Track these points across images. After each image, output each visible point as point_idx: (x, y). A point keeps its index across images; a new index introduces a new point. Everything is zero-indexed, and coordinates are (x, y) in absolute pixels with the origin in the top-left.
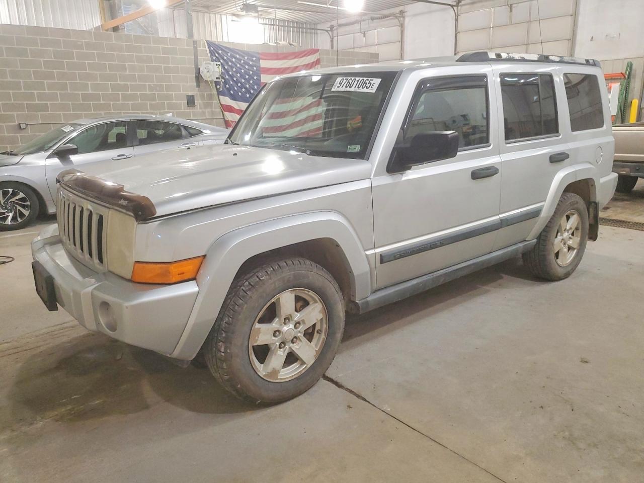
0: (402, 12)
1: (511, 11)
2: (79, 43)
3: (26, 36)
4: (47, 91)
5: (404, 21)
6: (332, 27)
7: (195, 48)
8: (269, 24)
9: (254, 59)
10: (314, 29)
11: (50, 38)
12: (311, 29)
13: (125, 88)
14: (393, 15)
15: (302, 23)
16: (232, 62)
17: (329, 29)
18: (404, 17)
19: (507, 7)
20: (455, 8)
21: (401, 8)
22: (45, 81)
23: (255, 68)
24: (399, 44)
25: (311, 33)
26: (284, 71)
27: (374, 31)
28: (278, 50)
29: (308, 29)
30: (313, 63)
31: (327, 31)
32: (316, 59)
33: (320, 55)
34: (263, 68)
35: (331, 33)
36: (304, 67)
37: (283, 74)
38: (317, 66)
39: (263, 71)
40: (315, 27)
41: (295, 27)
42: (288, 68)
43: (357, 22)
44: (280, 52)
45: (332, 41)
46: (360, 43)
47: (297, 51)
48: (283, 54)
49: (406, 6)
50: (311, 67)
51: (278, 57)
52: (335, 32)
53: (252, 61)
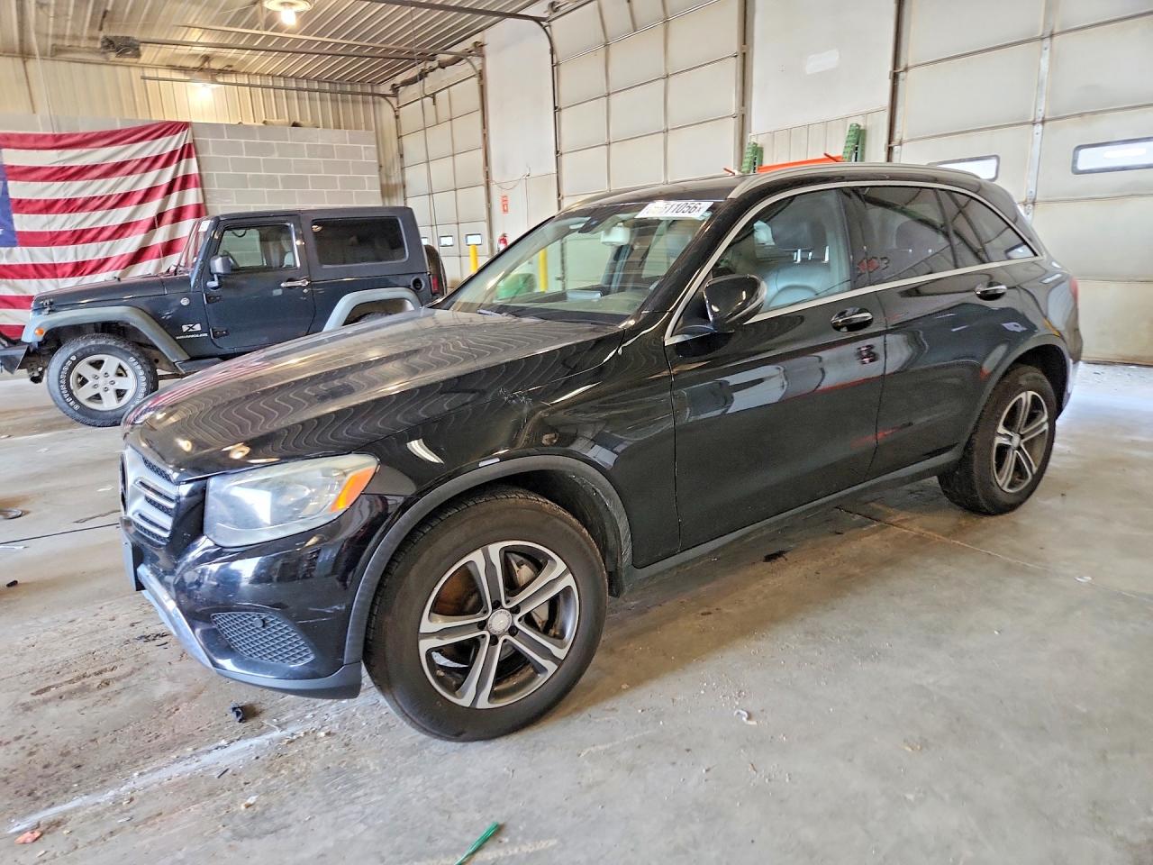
0: (479, 46)
5: (483, 65)
6: (395, 88)
8: (262, 87)
10: (373, 94)
12: (363, 94)
14: (468, 53)
17: (391, 93)
18: (482, 56)
21: (476, 38)
24: (479, 114)
25: (365, 102)
26: (81, 172)
27: (446, 91)
28: (59, 127)
29: (358, 94)
30: (173, 153)
31: (384, 96)
32: (181, 145)
33: (193, 136)
34: (13, 167)
35: (393, 101)
36: (146, 164)
37: (77, 180)
38: (183, 161)
39: (14, 174)
40: (375, 91)
41: (325, 91)
42: (94, 167)
43: (423, 75)
44: (64, 132)
45: (397, 117)
46: (431, 118)
47: (118, 126)
48: (77, 135)
49: (486, 31)
50: (167, 164)
51: (58, 142)
52: (401, 97)
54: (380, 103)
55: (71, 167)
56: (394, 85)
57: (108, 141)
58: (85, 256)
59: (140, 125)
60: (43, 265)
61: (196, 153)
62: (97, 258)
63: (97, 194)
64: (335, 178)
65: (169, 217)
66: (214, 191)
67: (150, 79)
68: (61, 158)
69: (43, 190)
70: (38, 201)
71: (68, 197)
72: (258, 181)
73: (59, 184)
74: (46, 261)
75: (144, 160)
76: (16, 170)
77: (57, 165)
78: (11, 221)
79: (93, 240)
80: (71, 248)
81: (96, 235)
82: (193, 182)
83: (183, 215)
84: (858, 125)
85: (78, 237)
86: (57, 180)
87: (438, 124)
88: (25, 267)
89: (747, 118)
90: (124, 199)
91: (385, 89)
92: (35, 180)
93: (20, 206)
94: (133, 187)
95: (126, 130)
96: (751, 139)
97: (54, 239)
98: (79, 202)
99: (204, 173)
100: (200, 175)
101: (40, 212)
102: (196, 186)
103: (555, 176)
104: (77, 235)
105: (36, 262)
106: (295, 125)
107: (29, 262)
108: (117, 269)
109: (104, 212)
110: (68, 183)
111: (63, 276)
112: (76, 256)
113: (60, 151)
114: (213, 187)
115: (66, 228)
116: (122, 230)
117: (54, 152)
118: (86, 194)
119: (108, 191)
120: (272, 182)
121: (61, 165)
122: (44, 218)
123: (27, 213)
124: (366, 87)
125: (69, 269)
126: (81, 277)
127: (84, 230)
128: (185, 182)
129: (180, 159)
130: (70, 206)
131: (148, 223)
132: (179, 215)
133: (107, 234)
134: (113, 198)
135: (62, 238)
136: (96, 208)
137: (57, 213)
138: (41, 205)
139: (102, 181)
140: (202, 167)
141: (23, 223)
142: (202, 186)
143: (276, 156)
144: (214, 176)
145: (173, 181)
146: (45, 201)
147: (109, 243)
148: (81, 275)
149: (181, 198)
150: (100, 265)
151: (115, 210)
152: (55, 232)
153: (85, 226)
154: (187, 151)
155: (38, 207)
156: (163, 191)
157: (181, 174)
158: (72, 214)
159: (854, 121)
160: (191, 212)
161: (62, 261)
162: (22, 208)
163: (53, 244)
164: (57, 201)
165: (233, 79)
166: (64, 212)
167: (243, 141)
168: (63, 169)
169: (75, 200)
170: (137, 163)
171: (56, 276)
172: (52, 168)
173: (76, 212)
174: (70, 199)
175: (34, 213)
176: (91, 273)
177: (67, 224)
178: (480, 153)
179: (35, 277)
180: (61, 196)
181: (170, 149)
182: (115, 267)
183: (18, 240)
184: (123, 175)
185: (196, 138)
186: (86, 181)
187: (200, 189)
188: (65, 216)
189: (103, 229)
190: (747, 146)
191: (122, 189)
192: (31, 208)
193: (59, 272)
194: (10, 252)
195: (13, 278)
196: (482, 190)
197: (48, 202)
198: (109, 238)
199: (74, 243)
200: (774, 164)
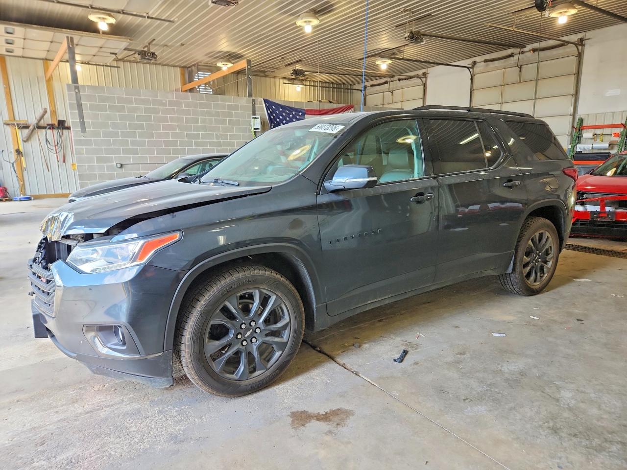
0: (425, 74)
1: (520, 71)
2: (164, 101)
3: (124, 96)
4: (138, 139)
5: (426, 81)
6: (365, 87)
7: (254, 105)
8: (313, 86)
9: (301, 114)
10: (351, 89)
11: (142, 97)
12: (347, 89)
13: (198, 136)
14: (417, 76)
15: (340, 84)
16: (282, 115)
17: (363, 89)
18: (426, 78)
19: (517, 67)
20: (471, 70)
21: (424, 71)
22: (137, 131)
25: (348, 92)
27: (400, 90)
40: (352, 88)
41: (335, 88)
43: (386, 83)
45: (365, 98)
46: (388, 101)
48: (325, 109)
49: (428, 69)
51: (320, 112)
52: (368, 91)
53: (299, 115)
57: (332, 112)
67: (285, 83)
89: (576, 109)
91: (361, 87)
95: (337, 108)
117: (319, 116)
165: (308, 83)
200: (588, 125)
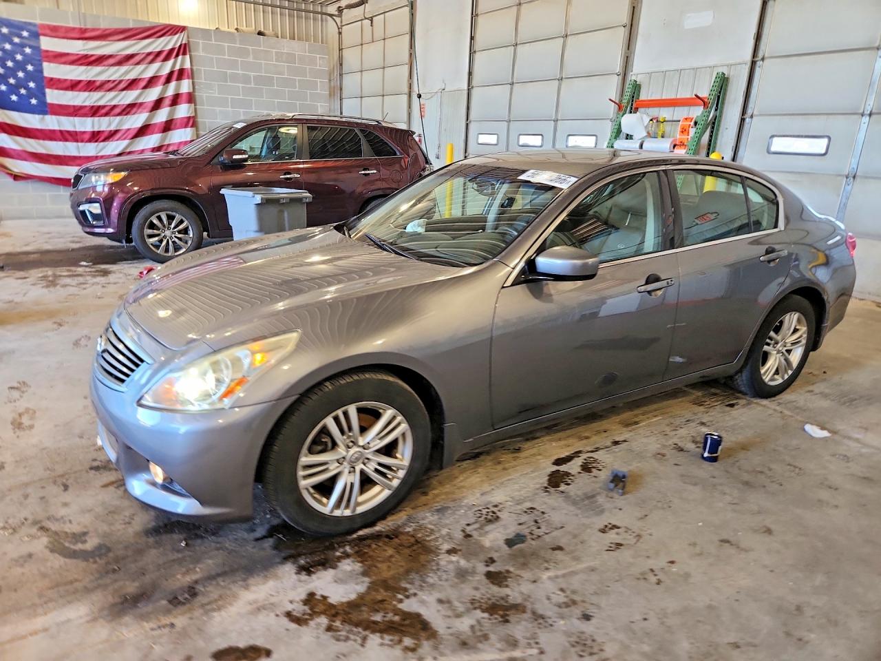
6: (340, 10)
9: (25, 34)
10: (322, 13)
17: (336, 13)
23: (28, 50)
24: (407, 37)
25: (315, 19)
26: (99, 60)
27: (382, 16)
28: (85, 22)
29: (310, 12)
30: (172, 50)
31: (331, 16)
32: (179, 44)
33: (188, 37)
34: (47, 51)
35: (338, 20)
36: (151, 58)
37: (97, 65)
38: (180, 57)
39: (47, 57)
40: (324, 11)
42: (110, 56)
43: (364, 1)
44: (89, 26)
45: (340, 33)
46: (367, 37)
47: (131, 26)
48: (98, 29)
50: (167, 59)
51: (82, 34)
52: (343, 18)
53: (20, 36)
54: (326, 21)
55: (92, 55)
56: (339, 7)
57: (122, 36)
58: (100, 127)
59: (148, 25)
60: (68, 132)
61: (190, 51)
62: (109, 129)
63: (112, 78)
64: (295, 79)
65: (167, 102)
66: (200, 83)
68: (86, 48)
69: (72, 71)
70: (66, 80)
71: (89, 79)
72: (235, 78)
73: (83, 68)
74: (70, 128)
75: (149, 54)
76: (51, 54)
77: (82, 53)
78: (44, 94)
79: (106, 114)
80: (89, 120)
81: (109, 111)
82: (186, 74)
83: (179, 100)
84: (723, 74)
85: (95, 111)
86: (81, 65)
87: (373, 42)
88: (54, 131)
89: (630, 59)
90: (132, 84)
91: (332, 9)
92: (65, 63)
93: (52, 83)
94: (139, 75)
95: (137, 29)
96: (632, 77)
97: (76, 111)
98: (98, 84)
99: (195, 68)
100: (192, 69)
101: (66, 89)
102: (188, 78)
103: (466, 92)
104: (94, 109)
105: (62, 129)
106: (260, 33)
107: (56, 128)
108: (125, 139)
109: (116, 93)
110: (89, 67)
111: (82, 141)
112: (93, 126)
113: (85, 42)
114: (201, 80)
115: (87, 103)
116: (130, 109)
117: (80, 42)
118: (103, 78)
119: (120, 77)
120: (246, 80)
121: (85, 53)
122: (70, 94)
123: (57, 89)
124: (316, 7)
125: (87, 137)
126: (96, 144)
127: (100, 106)
128: (181, 74)
129: (177, 55)
130: (90, 86)
131: (151, 105)
132: (176, 100)
133: (117, 110)
134: (123, 82)
135: (83, 111)
136: (110, 90)
137: (80, 90)
138: (68, 84)
139: (116, 68)
140: (194, 64)
141: (54, 96)
142: (193, 78)
143: (251, 59)
144: (202, 70)
145: (171, 73)
146: (71, 80)
147: (118, 118)
148: (96, 141)
149: (178, 87)
150: (111, 135)
151: (125, 92)
152: (77, 106)
153: (101, 103)
154: (183, 49)
155: (65, 85)
156: (163, 80)
157: (177, 67)
158: (92, 93)
159: (720, 70)
160: (184, 98)
161: (83, 130)
162: (53, 85)
163: (76, 116)
164: (80, 82)
166: (85, 91)
167: (226, 44)
168: (86, 56)
169: (94, 81)
170: (144, 56)
171: (77, 141)
172: (78, 54)
173: (94, 91)
174: (90, 81)
175: (62, 89)
176: (104, 141)
177: (88, 99)
178: (406, 68)
179: (60, 140)
180: (84, 77)
181: (169, 47)
182: (124, 137)
183: (49, 110)
184: (132, 65)
185: (190, 40)
186: (103, 68)
187: (191, 81)
188: (86, 94)
189: (115, 107)
190: (628, 82)
191: (131, 76)
192: (60, 86)
193: (79, 137)
194: (43, 119)
195: (44, 139)
196: (405, 98)
197: (74, 82)
198: (119, 114)
199: (91, 116)
200: (649, 98)
